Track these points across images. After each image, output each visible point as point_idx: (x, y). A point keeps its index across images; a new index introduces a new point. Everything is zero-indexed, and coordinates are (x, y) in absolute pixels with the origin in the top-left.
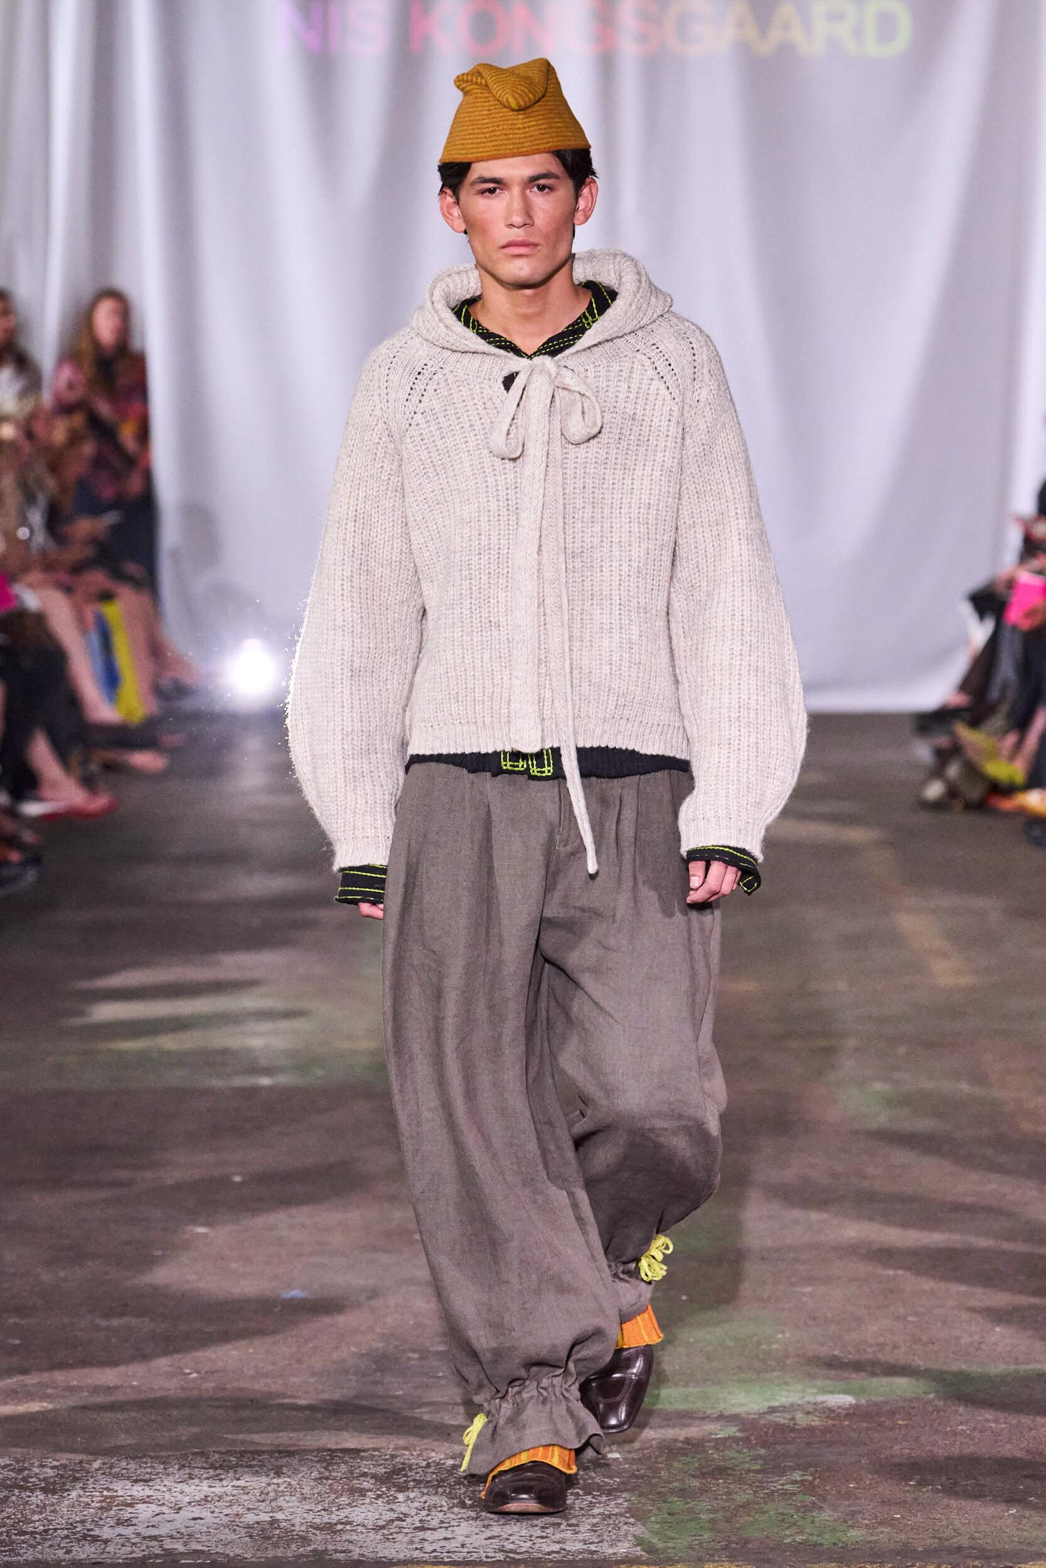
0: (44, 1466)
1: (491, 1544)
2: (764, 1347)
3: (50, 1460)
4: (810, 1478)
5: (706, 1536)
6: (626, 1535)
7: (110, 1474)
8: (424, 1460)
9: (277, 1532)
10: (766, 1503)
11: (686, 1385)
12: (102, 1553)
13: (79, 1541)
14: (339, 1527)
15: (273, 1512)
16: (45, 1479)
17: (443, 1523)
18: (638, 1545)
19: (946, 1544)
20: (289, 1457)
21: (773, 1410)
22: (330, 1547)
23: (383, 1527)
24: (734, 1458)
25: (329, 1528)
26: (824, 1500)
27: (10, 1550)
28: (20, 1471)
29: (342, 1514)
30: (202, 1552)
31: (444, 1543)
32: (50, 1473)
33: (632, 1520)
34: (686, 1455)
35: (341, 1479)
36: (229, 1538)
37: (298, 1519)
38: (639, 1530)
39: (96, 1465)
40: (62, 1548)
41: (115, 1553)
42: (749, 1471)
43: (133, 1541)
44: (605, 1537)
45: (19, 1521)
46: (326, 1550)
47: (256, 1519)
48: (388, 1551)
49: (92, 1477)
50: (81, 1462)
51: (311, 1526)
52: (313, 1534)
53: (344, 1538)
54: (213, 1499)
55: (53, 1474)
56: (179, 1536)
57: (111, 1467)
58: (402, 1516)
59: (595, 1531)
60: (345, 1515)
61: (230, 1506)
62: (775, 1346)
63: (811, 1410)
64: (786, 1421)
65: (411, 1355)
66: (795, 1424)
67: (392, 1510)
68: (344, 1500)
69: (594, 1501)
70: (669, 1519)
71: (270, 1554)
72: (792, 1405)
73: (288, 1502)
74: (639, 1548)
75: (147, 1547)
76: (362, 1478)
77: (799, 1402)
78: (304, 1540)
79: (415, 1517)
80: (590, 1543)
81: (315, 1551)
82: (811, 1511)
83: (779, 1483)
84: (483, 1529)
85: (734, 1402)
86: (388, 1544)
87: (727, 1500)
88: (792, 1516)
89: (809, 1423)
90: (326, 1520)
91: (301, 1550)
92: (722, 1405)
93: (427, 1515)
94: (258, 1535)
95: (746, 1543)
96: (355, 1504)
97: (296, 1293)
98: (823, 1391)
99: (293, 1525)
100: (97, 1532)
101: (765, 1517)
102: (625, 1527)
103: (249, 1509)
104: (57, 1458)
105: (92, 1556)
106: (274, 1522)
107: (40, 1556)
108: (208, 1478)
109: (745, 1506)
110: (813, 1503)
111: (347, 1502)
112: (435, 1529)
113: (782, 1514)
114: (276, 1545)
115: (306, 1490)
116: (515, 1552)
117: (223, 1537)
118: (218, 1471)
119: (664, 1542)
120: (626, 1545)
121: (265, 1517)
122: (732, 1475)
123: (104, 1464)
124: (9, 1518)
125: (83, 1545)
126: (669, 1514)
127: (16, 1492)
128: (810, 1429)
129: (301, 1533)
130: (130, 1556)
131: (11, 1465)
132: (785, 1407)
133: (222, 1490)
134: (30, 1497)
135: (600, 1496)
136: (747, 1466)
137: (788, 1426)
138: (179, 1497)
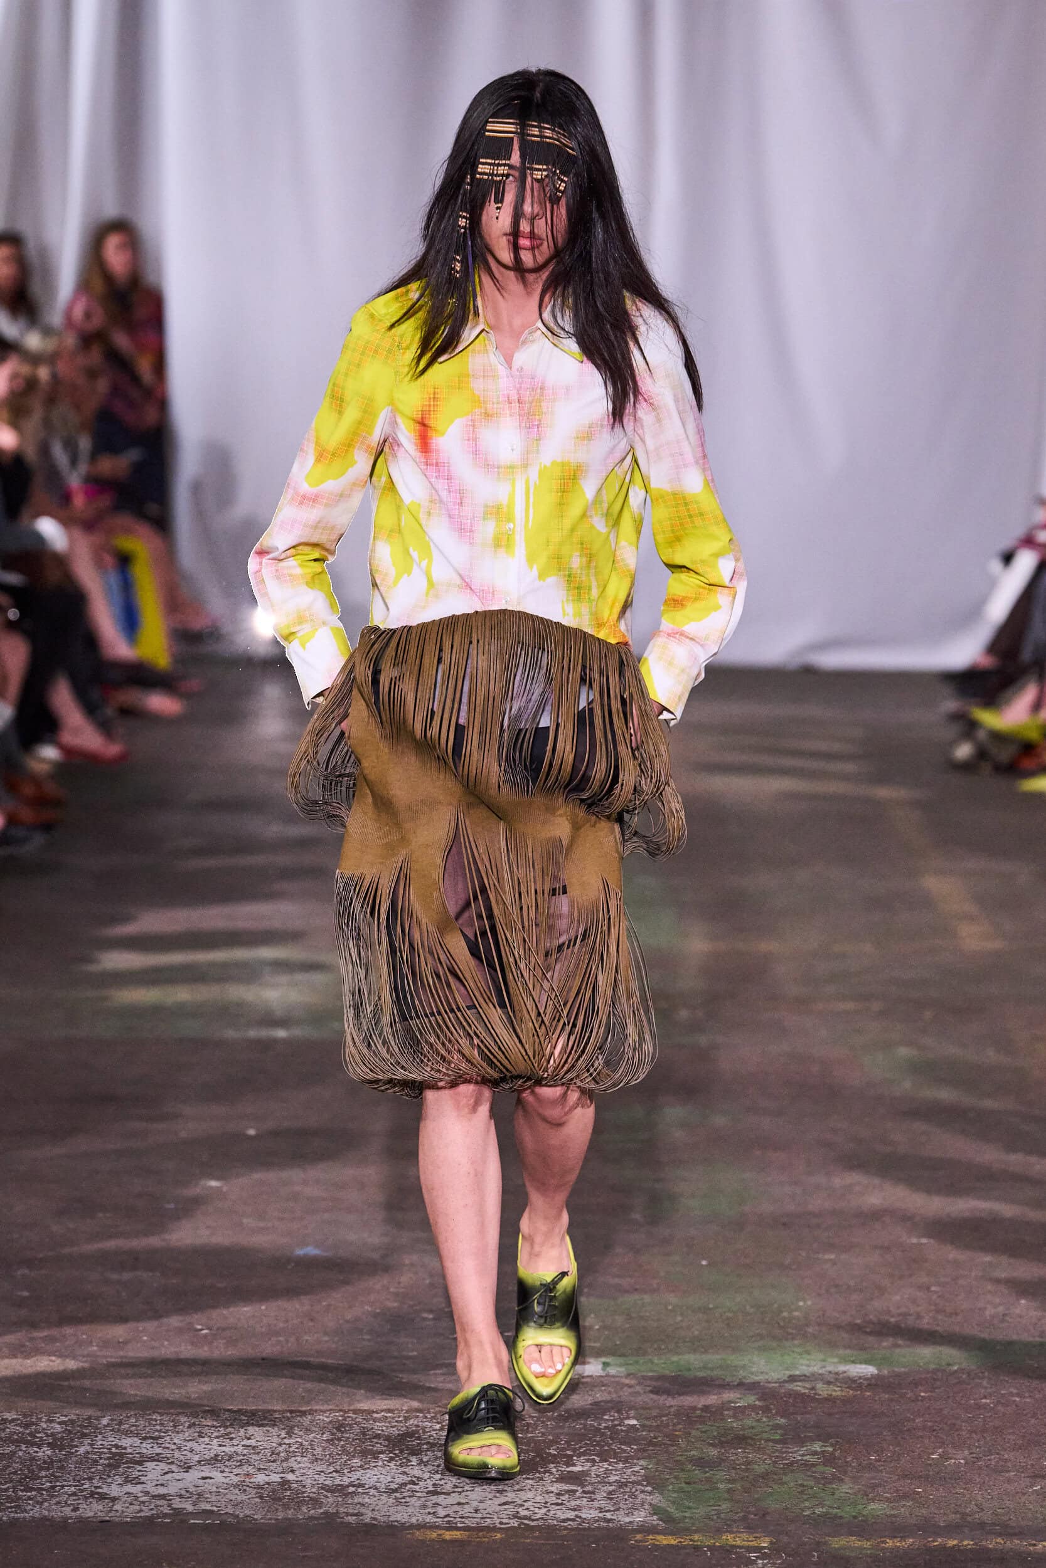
0: (51, 1421)
1: (506, 1509)
2: (785, 1314)
3: (58, 1415)
4: (831, 1449)
5: (724, 1506)
6: (643, 1504)
7: (119, 1430)
8: (438, 1423)
9: (288, 1493)
10: (785, 1474)
11: (706, 1352)
12: (110, 1511)
13: (86, 1498)
14: (351, 1489)
15: (283, 1472)
16: (52, 1434)
17: (457, 1487)
18: (655, 1514)
19: (969, 1519)
20: (301, 1416)
21: (793, 1379)
22: (342, 1510)
23: (395, 1491)
24: (753, 1428)
25: (340, 1490)
26: (845, 1473)
27: (16, 1507)
28: (27, 1426)
29: (354, 1476)
30: (212, 1512)
31: (457, 1508)
32: (58, 1428)
33: (649, 1489)
34: (704, 1423)
35: (353, 1440)
36: (239, 1498)
37: (309, 1481)
38: (656, 1499)
39: (105, 1421)
40: (69, 1505)
41: (123, 1512)
42: (768, 1440)
43: (141, 1499)
44: (621, 1505)
45: (26, 1477)
46: (338, 1512)
47: (267, 1479)
48: (400, 1516)
49: (101, 1433)
50: (89, 1418)
51: (322, 1488)
52: (325, 1496)
53: (356, 1501)
54: (222, 1459)
55: (60, 1430)
56: (188, 1495)
57: (120, 1423)
58: (414, 1479)
59: (611, 1499)
60: (356, 1477)
61: (240, 1465)
62: (796, 1314)
63: (832, 1380)
64: (807, 1391)
65: (425, 1315)
66: (816, 1394)
67: (404, 1473)
68: (356, 1462)
69: (610, 1468)
70: (687, 1488)
71: (280, 1515)
72: (813, 1374)
73: (299, 1463)
74: (655, 1517)
75: (156, 1506)
76: (375, 1440)
77: (820, 1372)
78: (315, 1502)
79: (429, 1481)
80: (606, 1511)
81: (326, 1513)
82: (830, 1483)
83: (799, 1453)
84: (498, 1495)
85: (753, 1370)
86: (400, 1508)
87: (747, 1470)
88: (812, 1488)
89: (830, 1393)
90: (337, 1482)
91: (312, 1512)
92: (742, 1373)
93: (440, 1479)
94: (268, 1496)
95: (764, 1515)
96: (367, 1466)
97: (311, 1251)
98: (845, 1360)
99: (304, 1487)
100: (105, 1489)
101: (784, 1488)
102: (642, 1496)
103: (259, 1469)
104: (65, 1413)
105: (99, 1514)
106: (285, 1483)
107: (46, 1513)
108: (217, 1437)
109: (765, 1476)
110: (833, 1474)
111: (359, 1465)
112: (448, 1494)
113: (802, 1485)
114: (286, 1507)
115: (318, 1451)
116: (529, 1518)
117: (233, 1498)
118: (230, 1430)
119: (682, 1512)
120: (643, 1514)
121: (276, 1478)
122: (751, 1445)
123: (112, 1420)
124: (15, 1473)
125: (91, 1503)
126: (686, 1483)
127: (23, 1447)
128: (830, 1399)
129: (311, 1495)
130: (139, 1515)
131: (18, 1419)
132: (805, 1376)
133: (232, 1449)
134: (37, 1452)
135: (616, 1463)
136: (765, 1436)
137: (808, 1396)
138: (189, 1455)
